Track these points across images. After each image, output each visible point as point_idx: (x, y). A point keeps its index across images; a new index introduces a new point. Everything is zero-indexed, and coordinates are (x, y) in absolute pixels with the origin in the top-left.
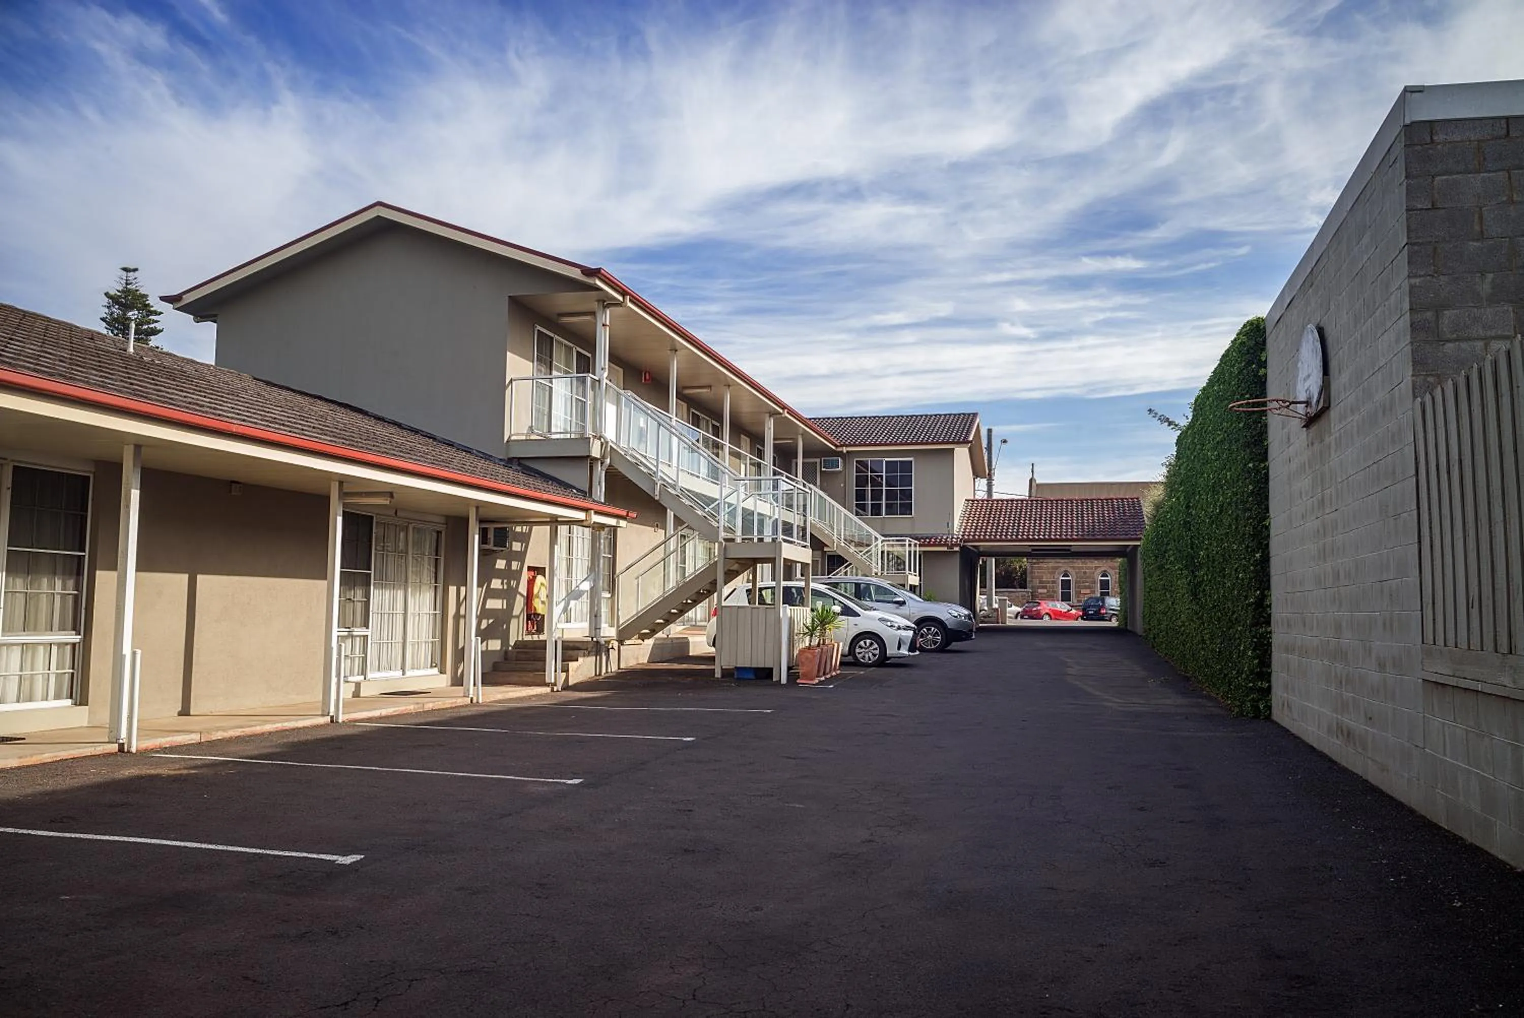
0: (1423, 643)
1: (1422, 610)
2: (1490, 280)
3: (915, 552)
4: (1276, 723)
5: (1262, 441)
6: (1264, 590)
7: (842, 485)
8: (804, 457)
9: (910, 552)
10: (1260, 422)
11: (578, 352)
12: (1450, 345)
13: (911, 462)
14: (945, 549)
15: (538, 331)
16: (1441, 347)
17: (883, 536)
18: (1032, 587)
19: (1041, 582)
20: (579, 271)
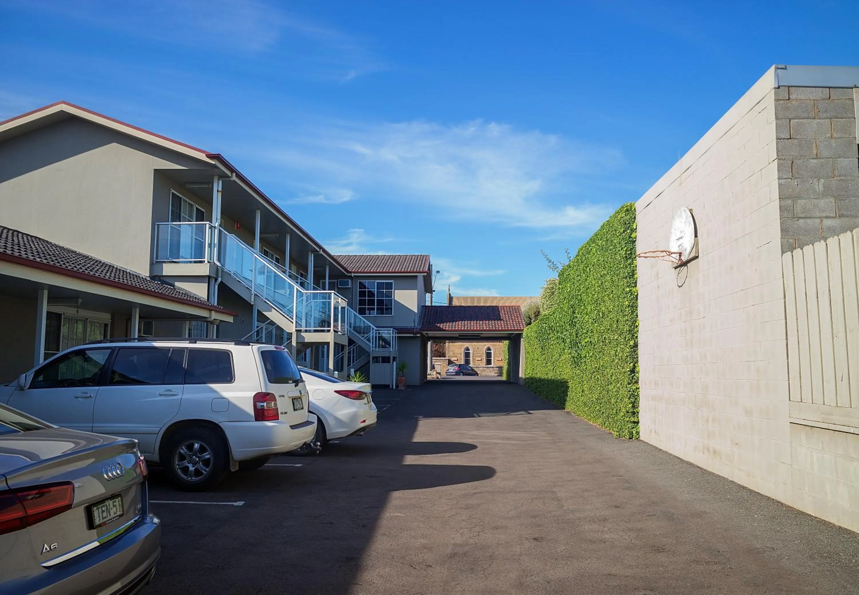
0: (790, 400)
1: (789, 380)
2: (822, 183)
3: (395, 337)
4: (644, 442)
5: (633, 275)
6: (635, 363)
7: (350, 296)
8: (329, 279)
9: (393, 337)
10: (633, 264)
11: (197, 208)
12: (801, 221)
13: (392, 283)
14: (412, 335)
15: (172, 193)
16: (796, 222)
17: (376, 327)
18: (449, 357)
19: (454, 354)
20: (204, 155)
